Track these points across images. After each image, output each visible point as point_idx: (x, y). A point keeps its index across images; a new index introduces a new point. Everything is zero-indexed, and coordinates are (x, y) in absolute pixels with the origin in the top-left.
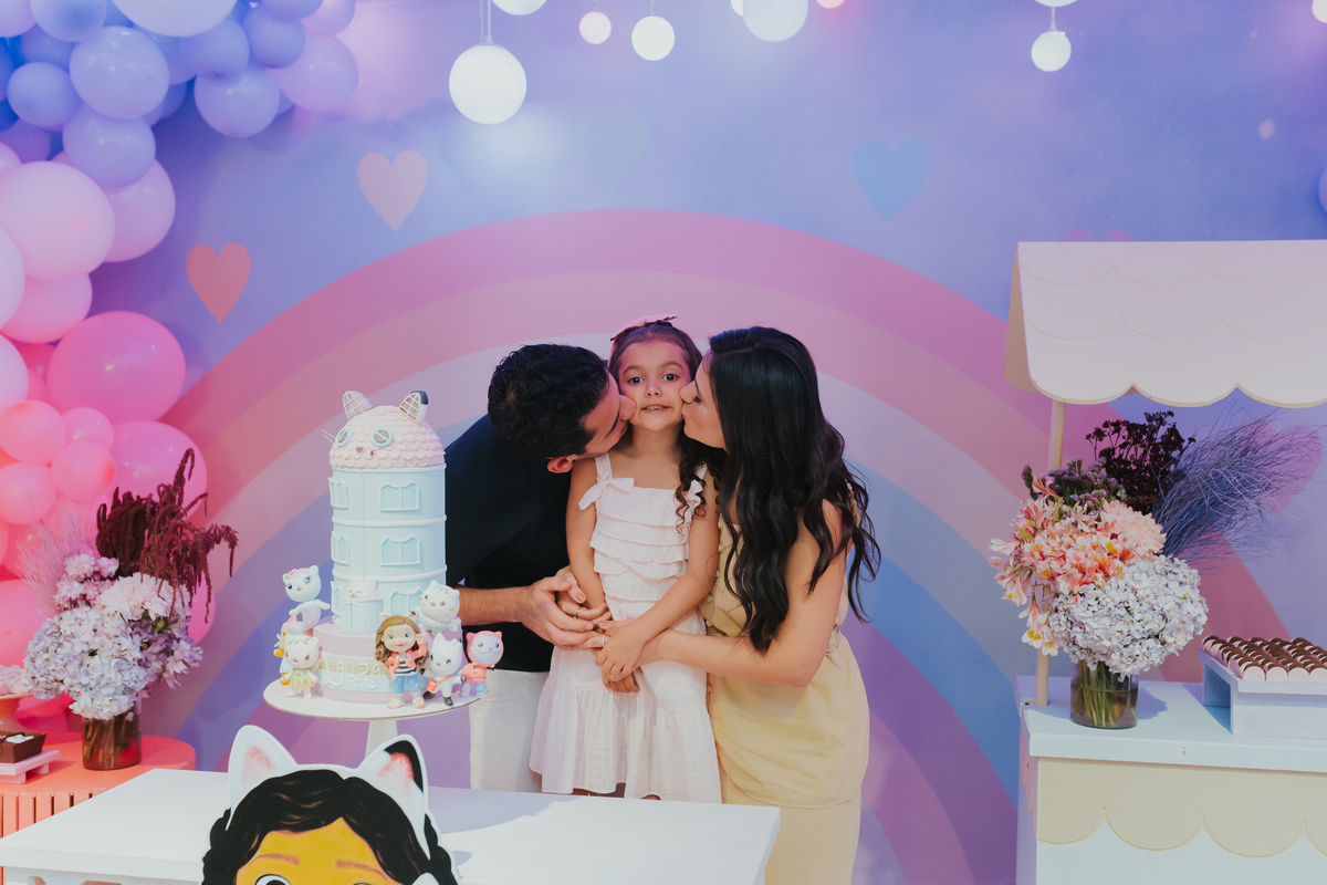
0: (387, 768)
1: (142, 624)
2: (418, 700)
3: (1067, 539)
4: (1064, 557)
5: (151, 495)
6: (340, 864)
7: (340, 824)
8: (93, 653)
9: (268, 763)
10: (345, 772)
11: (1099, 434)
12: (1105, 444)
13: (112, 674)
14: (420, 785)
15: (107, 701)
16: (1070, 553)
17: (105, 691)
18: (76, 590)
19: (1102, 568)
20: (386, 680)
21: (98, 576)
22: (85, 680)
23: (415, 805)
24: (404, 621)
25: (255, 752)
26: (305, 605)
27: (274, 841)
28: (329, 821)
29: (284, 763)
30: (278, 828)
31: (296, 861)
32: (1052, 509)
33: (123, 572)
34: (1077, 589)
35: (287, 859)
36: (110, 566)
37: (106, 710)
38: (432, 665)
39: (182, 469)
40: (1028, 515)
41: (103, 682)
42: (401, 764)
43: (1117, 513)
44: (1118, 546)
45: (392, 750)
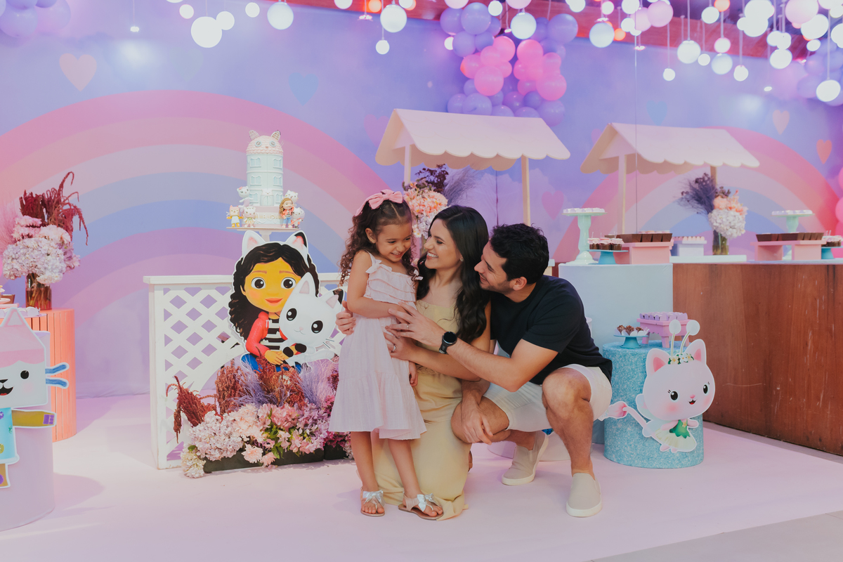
0: (295, 241)
1: (62, 244)
2: (290, 227)
3: (422, 200)
4: (424, 206)
5: (44, 194)
6: (280, 272)
7: (280, 259)
8: (48, 255)
9: (256, 242)
10: (282, 243)
11: (421, 172)
12: (422, 175)
13: (58, 264)
14: (305, 245)
15: (57, 274)
16: (425, 204)
17: (54, 271)
18: (26, 231)
19: (435, 208)
20: (279, 220)
21: (33, 226)
22: (46, 266)
23: (304, 252)
24: (289, 200)
25: (251, 239)
26: (247, 198)
27: (258, 267)
28: (277, 259)
29: (262, 242)
30: (259, 262)
31: (266, 272)
32: (417, 192)
33: (44, 225)
34: (429, 214)
35: (263, 272)
36: (39, 221)
37: (56, 279)
38: (294, 215)
39: (64, 181)
40: (408, 195)
41: (54, 267)
42: (300, 239)
43: (433, 193)
44: (438, 202)
45: (296, 235)
